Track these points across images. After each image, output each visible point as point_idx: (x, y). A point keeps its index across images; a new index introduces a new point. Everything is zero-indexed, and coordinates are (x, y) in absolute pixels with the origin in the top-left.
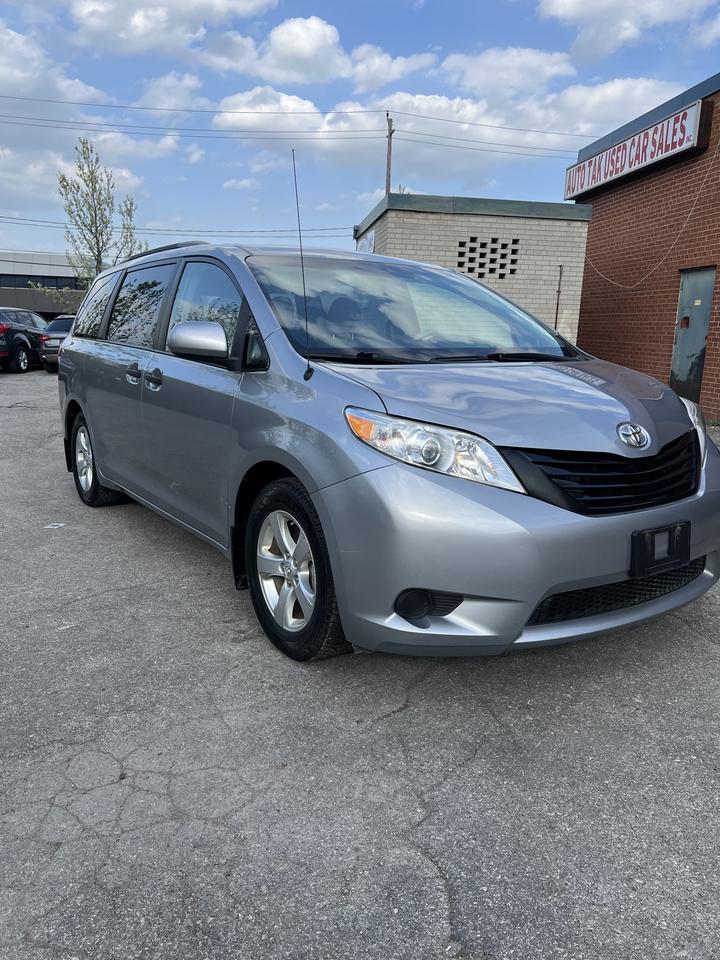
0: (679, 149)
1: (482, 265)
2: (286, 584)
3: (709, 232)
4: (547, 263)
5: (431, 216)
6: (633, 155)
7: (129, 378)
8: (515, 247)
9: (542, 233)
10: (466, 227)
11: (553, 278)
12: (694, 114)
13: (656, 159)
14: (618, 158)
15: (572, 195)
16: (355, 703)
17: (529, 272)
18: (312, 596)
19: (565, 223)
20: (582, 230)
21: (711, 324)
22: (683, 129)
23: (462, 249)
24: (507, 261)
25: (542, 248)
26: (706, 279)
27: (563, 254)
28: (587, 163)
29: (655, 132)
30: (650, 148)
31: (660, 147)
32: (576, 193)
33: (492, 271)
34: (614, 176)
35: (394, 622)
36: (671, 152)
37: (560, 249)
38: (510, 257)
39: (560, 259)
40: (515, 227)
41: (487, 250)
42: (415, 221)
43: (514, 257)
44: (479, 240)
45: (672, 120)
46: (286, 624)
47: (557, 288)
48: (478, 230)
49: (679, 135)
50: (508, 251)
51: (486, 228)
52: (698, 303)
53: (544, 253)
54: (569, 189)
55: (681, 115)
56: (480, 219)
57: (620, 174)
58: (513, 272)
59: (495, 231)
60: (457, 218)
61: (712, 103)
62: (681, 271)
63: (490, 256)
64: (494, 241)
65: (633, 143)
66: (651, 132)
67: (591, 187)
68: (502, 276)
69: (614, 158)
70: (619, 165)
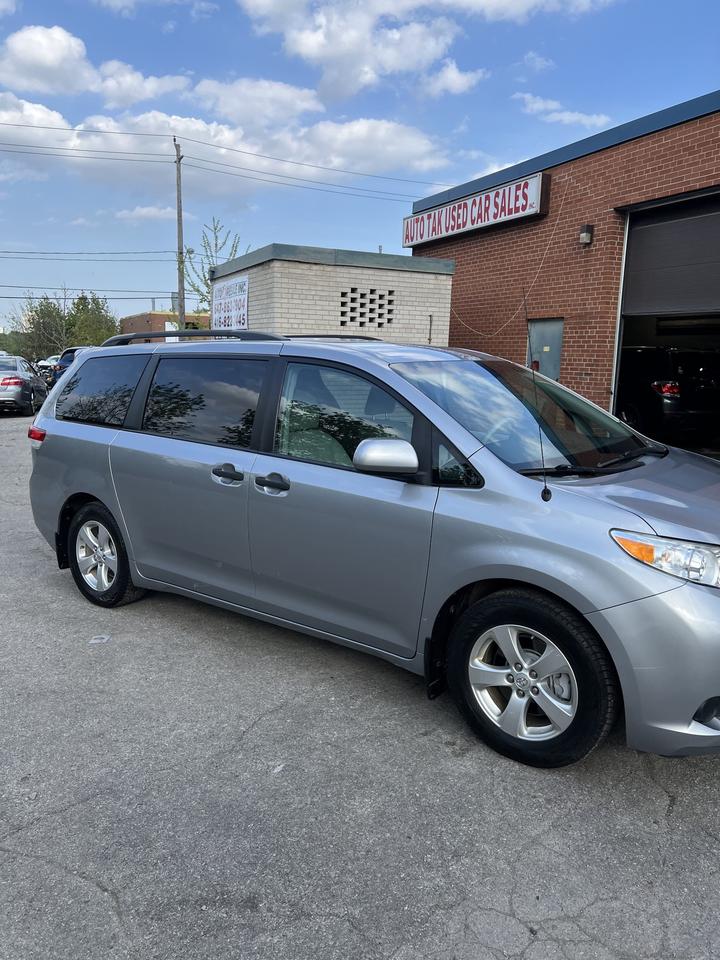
0: (521, 214)
1: (362, 315)
2: (514, 695)
3: (555, 288)
4: (419, 313)
5: (315, 267)
6: (475, 214)
7: (219, 480)
8: (391, 298)
9: (413, 285)
10: (346, 278)
11: (423, 327)
12: (534, 185)
13: (499, 220)
14: (459, 215)
15: (411, 243)
16: (634, 803)
17: (404, 321)
18: (568, 707)
19: (432, 276)
20: (446, 283)
21: (563, 369)
22: (525, 197)
23: (344, 300)
24: (384, 311)
25: (414, 299)
26: (554, 329)
27: (433, 305)
28: (425, 216)
29: (497, 195)
30: (492, 210)
31: (503, 209)
32: (415, 242)
33: (371, 320)
34: (456, 231)
36: (514, 216)
37: (430, 300)
38: (387, 307)
39: (430, 309)
40: (390, 279)
41: (366, 301)
42: (300, 271)
43: (390, 307)
44: (360, 291)
45: (513, 187)
47: (428, 336)
48: (359, 281)
49: (521, 202)
50: (385, 302)
51: (365, 279)
52: (546, 349)
53: (416, 304)
54: (407, 237)
55: (523, 184)
56: (359, 271)
57: (462, 230)
58: (389, 321)
59: (372, 282)
60: (338, 269)
61: (550, 176)
62: (529, 320)
63: (369, 306)
64: (372, 292)
65: (474, 203)
66: (492, 195)
67: (431, 238)
68: (380, 325)
69: (455, 214)
70: (460, 221)
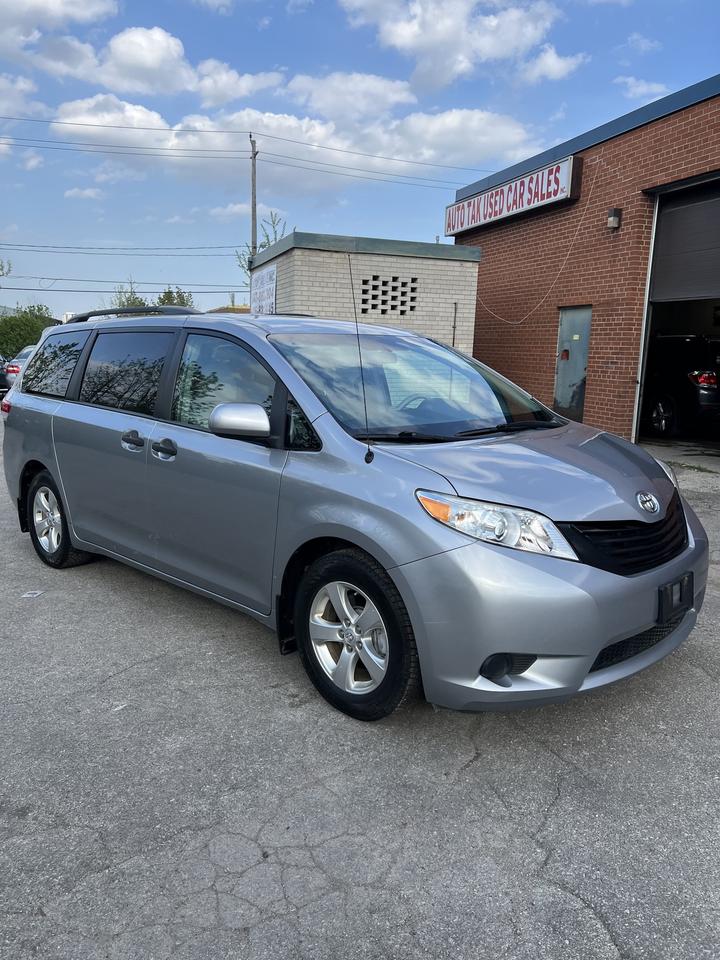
0: (553, 199)
1: (384, 302)
2: (345, 650)
3: (584, 275)
4: (443, 300)
5: (335, 255)
6: (511, 201)
7: (126, 445)
8: (414, 285)
9: (437, 272)
10: (367, 266)
11: (449, 315)
12: (566, 168)
13: (533, 205)
14: (496, 202)
15: (452, 232)
16: (435, 756)
17: (427, 309)
18: (382, 661)
19: (458, 264)
20: (472, 270)
21: (590, 358)
22: (557, 181)
23: (365, 287)
24: (407, 298)
25: (438, 286)
26: (584, 316)
27: (458, 292)
28: (466, 204)
29: (531, 181)
30: (527, 196)
31: (536, 194)
32: (456, 230)
33: (394, 308)
34: (493, 218)
35: (481, 684)
36: (547, 201)
37: (455, 287)
38: (410, 294)
39: (454, 297)
40: (414, 266)
41: (388, 288)
42: (321, 260)
43: (413, 295)
44: (381, 279)
45: (546, 172)
46: (349, 688)
47: (452, 324)
48: (381, 269)
49: (553, 186)
50: (407, 289)
51: (387, 267)
52: (576, 337)
53: (440, 291)
54: (449, 226)
55: (555, 167)
56: (381, 259)
57: (499, 217)
58: (412, 308)
59: (395, 270)
60: (360, 257)
61: (582, 159)
62: (560, 308)
63: (391, 293)
64: (395, 279)
65: (510, 189)
66: (527, 180)
67: (471, 226)
68: (403, 313)
69: (493, 201)
70: (497, 208)
